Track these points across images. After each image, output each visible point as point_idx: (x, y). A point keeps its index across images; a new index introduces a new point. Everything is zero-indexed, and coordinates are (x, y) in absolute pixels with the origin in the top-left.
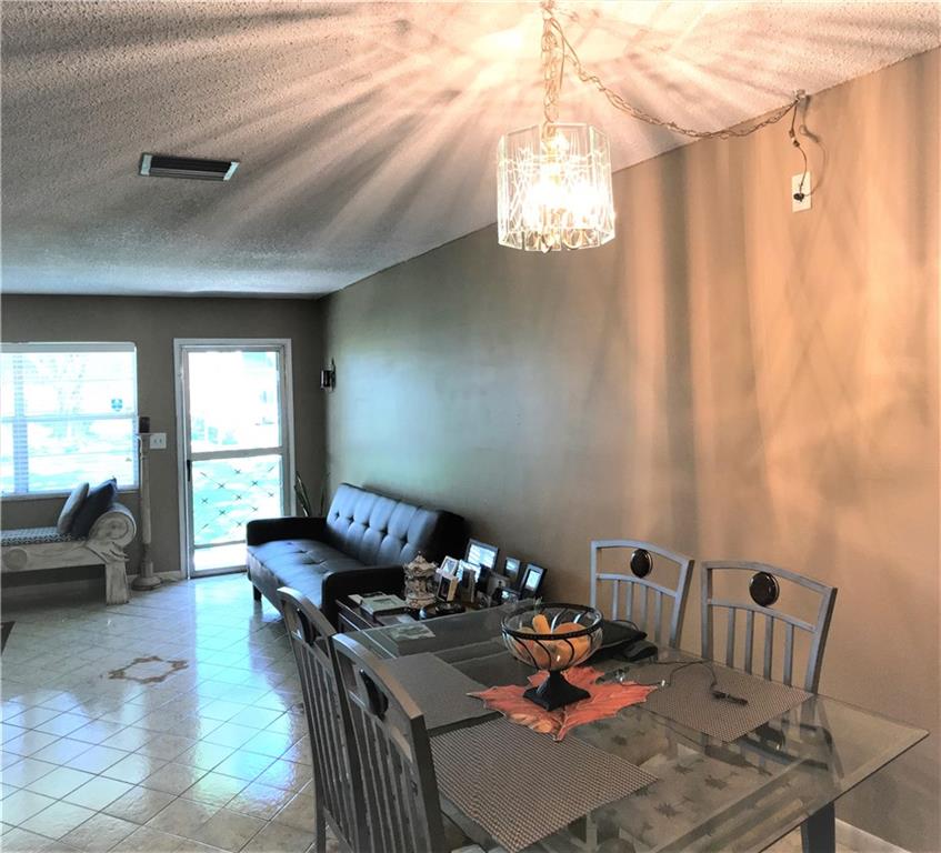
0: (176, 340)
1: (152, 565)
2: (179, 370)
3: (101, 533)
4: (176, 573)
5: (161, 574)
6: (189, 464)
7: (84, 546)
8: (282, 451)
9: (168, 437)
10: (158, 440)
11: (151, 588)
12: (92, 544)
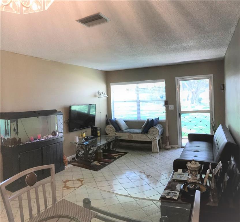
0: (176, 78)
1: (169, 142)
2: (177, 87)
3: (150, 133)
4: (177, 145)
5: (172, 145)
6: (180, 114)
7: (146, 136)
8: (210, 112)
9: (174, 106)
10: (171, 107)
11: (168, 149)
12: (148, 135)
